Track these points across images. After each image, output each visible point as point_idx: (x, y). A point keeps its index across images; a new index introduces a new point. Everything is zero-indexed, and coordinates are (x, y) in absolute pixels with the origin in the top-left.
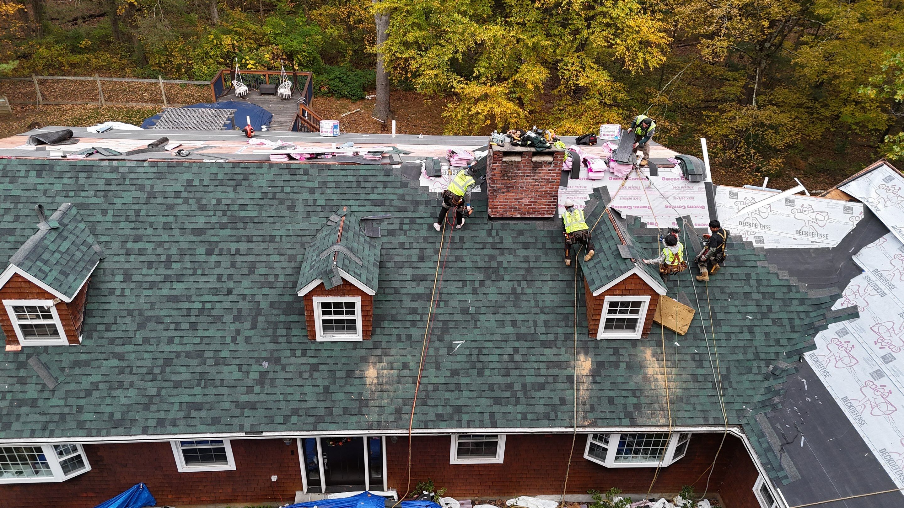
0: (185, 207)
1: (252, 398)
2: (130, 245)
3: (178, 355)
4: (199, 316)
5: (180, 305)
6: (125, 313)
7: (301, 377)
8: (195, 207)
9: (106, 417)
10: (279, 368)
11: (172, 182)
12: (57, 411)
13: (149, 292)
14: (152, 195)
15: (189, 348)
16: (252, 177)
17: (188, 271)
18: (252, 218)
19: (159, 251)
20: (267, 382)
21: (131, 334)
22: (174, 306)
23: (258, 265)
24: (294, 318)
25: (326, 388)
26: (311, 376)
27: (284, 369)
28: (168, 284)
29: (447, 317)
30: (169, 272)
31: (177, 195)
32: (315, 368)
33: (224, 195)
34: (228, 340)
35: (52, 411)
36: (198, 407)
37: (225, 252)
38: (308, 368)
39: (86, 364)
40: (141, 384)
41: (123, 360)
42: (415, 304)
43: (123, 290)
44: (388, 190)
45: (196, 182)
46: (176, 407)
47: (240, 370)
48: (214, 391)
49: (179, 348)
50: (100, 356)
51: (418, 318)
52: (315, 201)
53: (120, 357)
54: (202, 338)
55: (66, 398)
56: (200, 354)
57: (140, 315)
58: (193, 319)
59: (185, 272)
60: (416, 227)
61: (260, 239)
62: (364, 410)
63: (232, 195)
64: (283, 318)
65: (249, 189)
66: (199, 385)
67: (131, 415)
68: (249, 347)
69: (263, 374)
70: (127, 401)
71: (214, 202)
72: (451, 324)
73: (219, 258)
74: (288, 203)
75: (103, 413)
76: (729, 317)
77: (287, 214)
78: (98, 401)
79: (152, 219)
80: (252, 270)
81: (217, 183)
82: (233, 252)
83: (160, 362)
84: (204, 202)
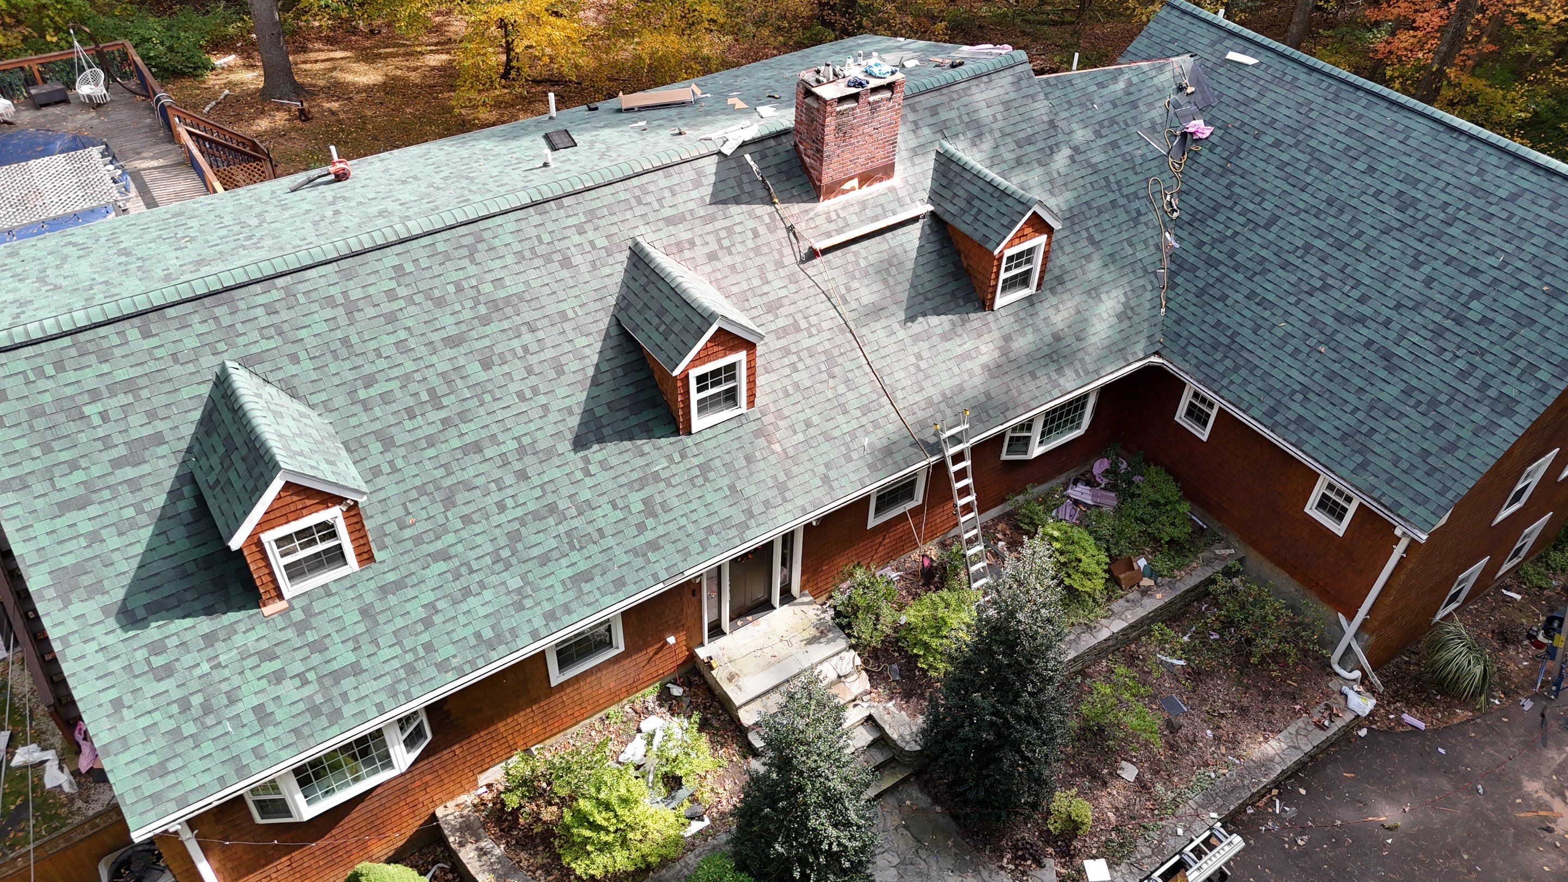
0: (412, 310)
1: (650, 536)
2: (362, 394)
3: (522, 521)
4: (521, 459)
5: (488, 453)
6: (414, 494)
7: (694, 486)
8: (429, 305)
9: (473, 642)
10: (662, 485)
11: (373, 279)
12: (396, 664)
13: (431, 452)
14: (351, 309)
15: (532, 506)
16: (487, 235)
17: (470, 402)
18: (520, 296)
19: (413, 387)
20: (659, 510)
21: (441, 520)
22: (478, 458)
23: (563, 360)
24: (647, 415)
25: (732, 487)
26: (706, 480)
27: (669, 485)
28: (453, 432)
29: (827, 345)
30: (443, 414)
31: (391, 296)
32: (705, 469)
33: (461, 274)
34: (579, 475)
35: (387, 668)
36: (586, 576)
37: (509, 357)
38: (697, 472)
39: (399, 585)
40: (494, 579)
41: (450, 558)
42: (783, 342)
43: (391, 463)
44: (680, 198)
45: (409, 267)
46: (559, 589)
47: (615, 507)
48: (596, 549)
49: (519, 512)
50: (413, 567)
51: (794, 358)
52: (592, 243)
53: (443, 556)
54: (542, 486)
55: (399, 643)
56: (552, 508)
57: (438, 488)
58: (517, 466)
59: (467, 405)
60: (738, 238)
61: (546, 322)
62: (788, 495)
63: (473, 269)
64: (634, 420)
65: (492, 254)
66: (573, 548)
67: (505, 625)
68: (611, 473)
69: (646, 501)
70: (489, 609)
71: (451, 288)
72: (836, 352)
73: (506, 368)
74: (557, 257)
75: (465, 638)
76: (1106, 235)
77: (565, 274)
78: (450, 627)
79: (373, 345)
80: (560, 370)
81: (440, 258)
82: (520, 352)
83: (503, 541)
84: (437, 293)
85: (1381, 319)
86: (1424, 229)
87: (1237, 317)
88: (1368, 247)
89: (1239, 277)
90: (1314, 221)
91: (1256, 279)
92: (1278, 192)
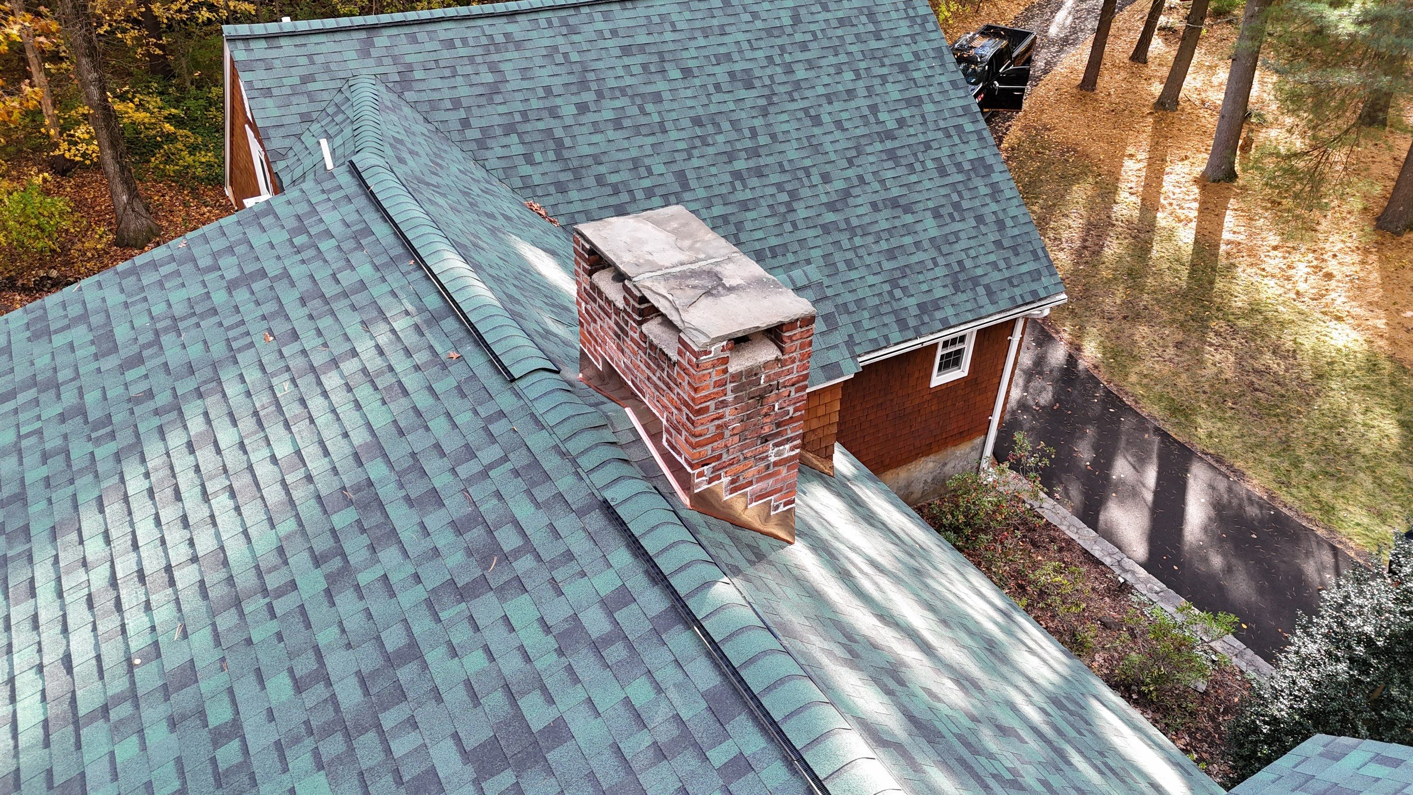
85: (856, 182)
86: (782, 89)
88: (773, 136)
90: (711, 150)
92: (648, 150)
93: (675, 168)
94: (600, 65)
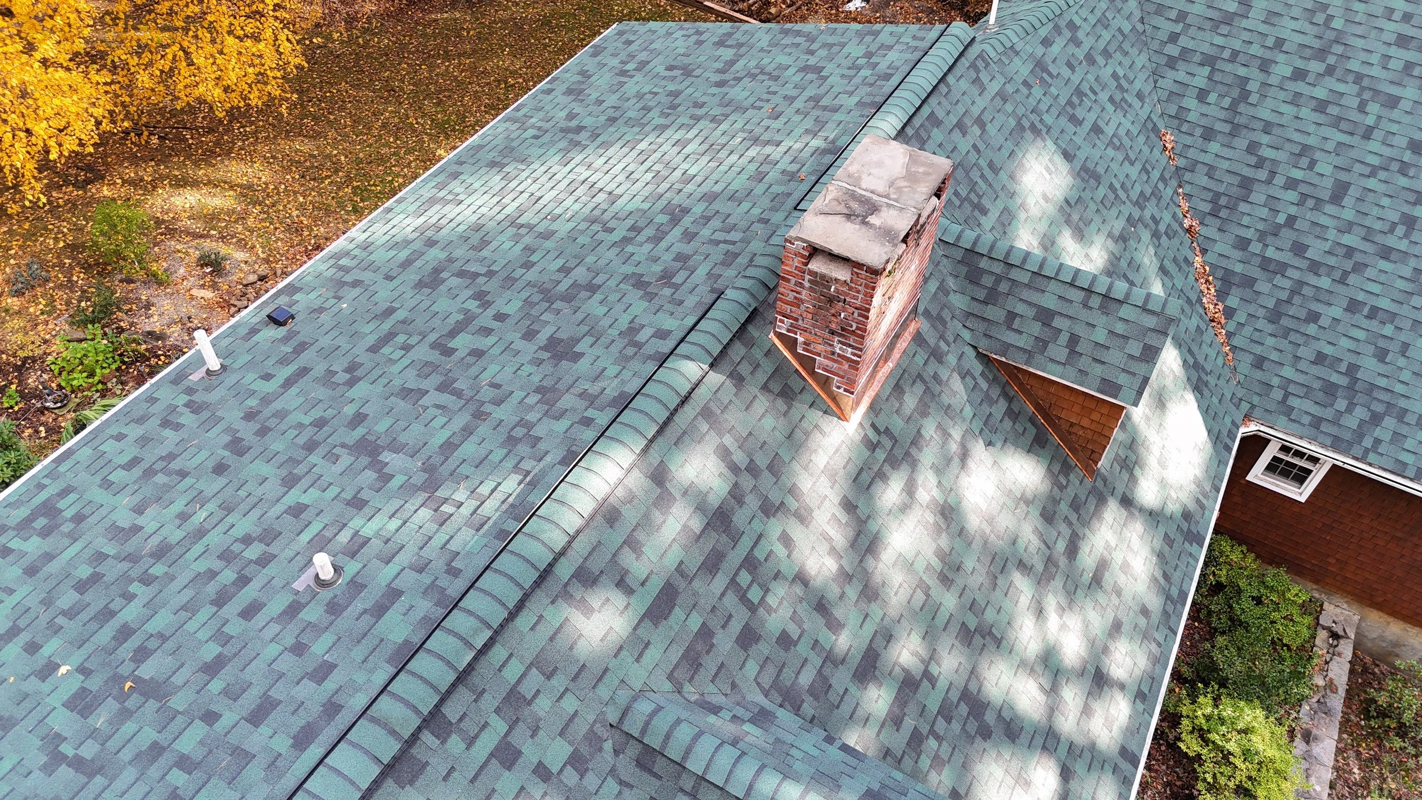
87: (1344, 343)
89: (1325, 282)
91: (1352, 279)
92: (1330, 147)
93: (1343, 176)
94: (1360, 43)
